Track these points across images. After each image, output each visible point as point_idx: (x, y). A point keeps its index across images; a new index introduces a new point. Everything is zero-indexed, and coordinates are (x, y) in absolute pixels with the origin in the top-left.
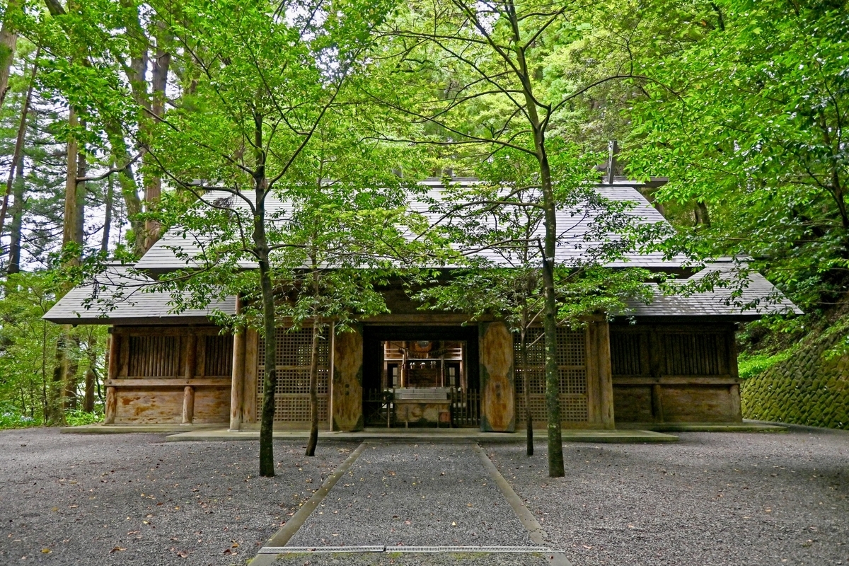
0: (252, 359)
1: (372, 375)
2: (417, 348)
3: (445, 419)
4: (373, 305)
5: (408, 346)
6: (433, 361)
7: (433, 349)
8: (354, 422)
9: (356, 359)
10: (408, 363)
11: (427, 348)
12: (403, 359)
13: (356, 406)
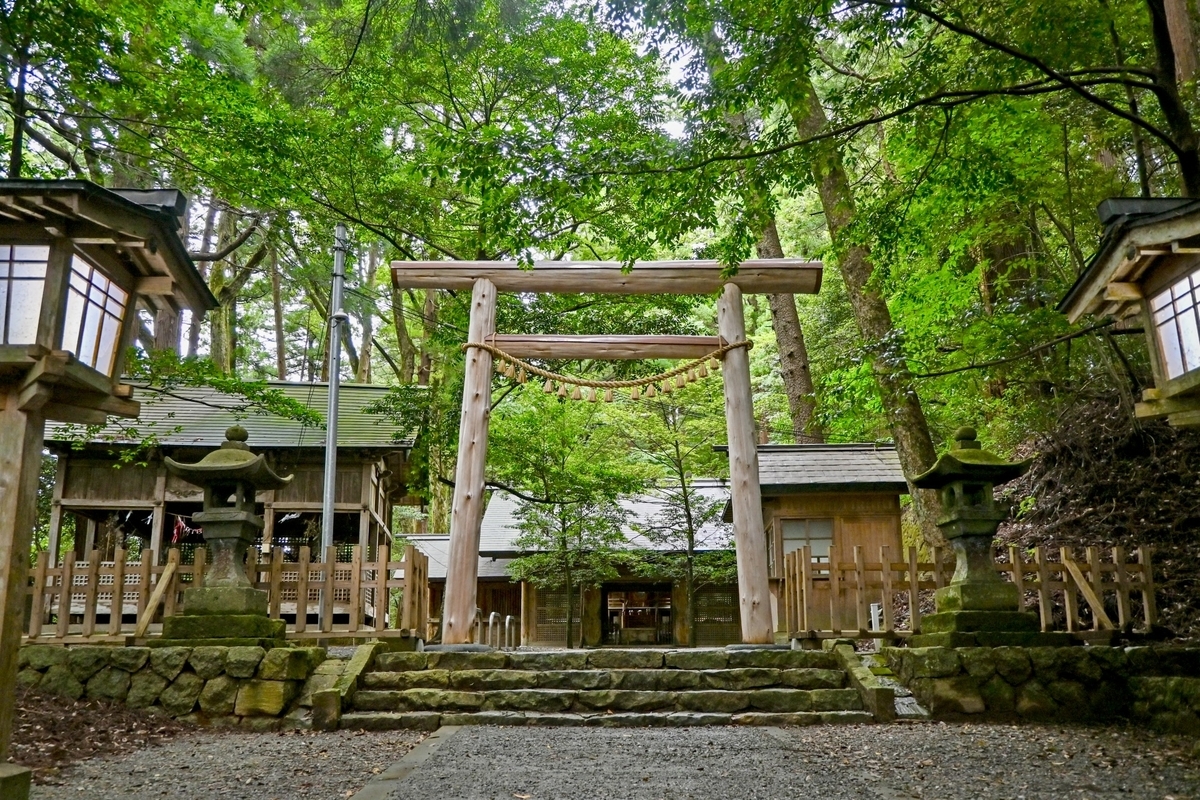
0: (534, 604)
1: (606, 618)
2: (635, 598)
3: (652, 640)
4: (613, 574)
5: (627, 598)
6: (648, 609)
7: (649, 598)
8: (596, 640)
9: (596, 605)
10: (627, 611)
11: (644, 598)
12: (623, 608)
13: (597, 632)
